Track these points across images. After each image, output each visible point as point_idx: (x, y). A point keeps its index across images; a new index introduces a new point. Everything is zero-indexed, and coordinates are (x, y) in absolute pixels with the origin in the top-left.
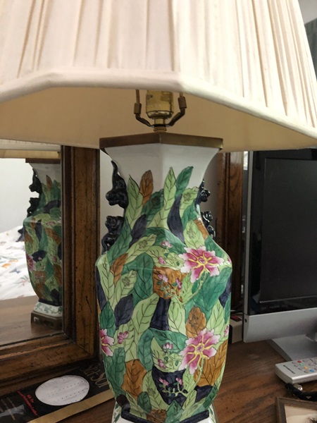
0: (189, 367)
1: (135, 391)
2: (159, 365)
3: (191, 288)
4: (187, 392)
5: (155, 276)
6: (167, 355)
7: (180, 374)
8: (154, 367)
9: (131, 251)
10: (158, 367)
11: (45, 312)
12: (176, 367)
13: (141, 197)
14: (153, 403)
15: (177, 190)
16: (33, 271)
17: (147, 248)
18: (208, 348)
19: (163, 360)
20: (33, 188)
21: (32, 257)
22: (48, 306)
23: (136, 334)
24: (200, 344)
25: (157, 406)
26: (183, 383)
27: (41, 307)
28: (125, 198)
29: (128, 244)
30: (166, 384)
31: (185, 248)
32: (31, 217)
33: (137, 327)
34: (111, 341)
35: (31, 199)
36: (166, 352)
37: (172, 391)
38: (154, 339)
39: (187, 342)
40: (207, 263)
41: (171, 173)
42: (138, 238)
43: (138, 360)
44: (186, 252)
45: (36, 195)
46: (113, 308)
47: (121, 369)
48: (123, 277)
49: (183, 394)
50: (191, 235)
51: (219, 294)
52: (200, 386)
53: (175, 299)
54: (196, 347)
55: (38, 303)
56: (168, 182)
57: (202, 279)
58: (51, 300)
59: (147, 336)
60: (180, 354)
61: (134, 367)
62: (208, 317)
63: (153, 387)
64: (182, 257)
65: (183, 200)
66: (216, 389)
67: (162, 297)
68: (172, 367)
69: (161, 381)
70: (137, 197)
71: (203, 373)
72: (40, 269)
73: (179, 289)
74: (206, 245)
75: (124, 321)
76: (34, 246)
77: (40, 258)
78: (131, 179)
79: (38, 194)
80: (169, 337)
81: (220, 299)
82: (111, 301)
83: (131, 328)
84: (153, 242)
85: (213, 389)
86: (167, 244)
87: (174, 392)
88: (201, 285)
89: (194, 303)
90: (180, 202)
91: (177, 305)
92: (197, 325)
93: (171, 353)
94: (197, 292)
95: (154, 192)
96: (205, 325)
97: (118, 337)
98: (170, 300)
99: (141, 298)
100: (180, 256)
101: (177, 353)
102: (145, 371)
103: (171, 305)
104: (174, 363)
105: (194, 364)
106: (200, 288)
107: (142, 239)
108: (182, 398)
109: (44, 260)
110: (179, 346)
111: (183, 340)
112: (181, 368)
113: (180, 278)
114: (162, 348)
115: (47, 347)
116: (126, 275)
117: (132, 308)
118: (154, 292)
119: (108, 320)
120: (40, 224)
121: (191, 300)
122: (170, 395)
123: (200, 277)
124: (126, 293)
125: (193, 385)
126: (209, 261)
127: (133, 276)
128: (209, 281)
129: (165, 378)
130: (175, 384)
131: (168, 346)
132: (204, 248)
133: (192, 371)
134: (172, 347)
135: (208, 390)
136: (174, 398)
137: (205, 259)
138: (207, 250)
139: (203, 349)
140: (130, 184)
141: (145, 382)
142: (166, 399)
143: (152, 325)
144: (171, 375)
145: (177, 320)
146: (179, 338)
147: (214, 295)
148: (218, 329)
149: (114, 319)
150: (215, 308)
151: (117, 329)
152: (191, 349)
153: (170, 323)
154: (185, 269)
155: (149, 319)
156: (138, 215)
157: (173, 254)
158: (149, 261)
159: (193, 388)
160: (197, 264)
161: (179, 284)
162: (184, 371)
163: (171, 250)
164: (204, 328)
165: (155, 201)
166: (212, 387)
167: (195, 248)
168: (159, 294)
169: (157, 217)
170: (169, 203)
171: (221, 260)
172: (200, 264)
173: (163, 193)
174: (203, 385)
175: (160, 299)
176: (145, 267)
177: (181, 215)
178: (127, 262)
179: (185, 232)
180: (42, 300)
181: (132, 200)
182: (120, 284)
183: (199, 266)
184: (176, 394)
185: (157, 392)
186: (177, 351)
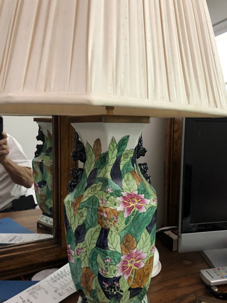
0: (124, 274)
1: (88, 288)
2: (102, 273)
3: (124, 221)
4: (123, 292)
5: (99, 212)
6: (107, 266)
7: (117, 279)
8: (99, 274)
9: (85, 194)
10: (102, 274)
11: (45, 222)
12: (114, 275)
13: (94, 156)
14: (99, 297)
15: (118, 152)
16: (38, 194)
17: (95, 192)
18: (138, 262)
19: (105, 269)
20: (38, 138)
21: (38, 185)
22: (48, 218)
23: (88, 251)
24: (132, 259)
25: (102, 300)
26: (119, 285)
27: (43, 218)
28: (84, 156)
29: (84, 188)
30: (107, 286)
31: (122, 193)
32: (37, 158)
33: (88, 246)
34: (73, 253)
35: (37, 145)
36: (107, 264)
37: (111, 291)
38: (99, 255)
39: (122, 257)
40: (137, 203)
41: (113, 140)
42: (91, 184)
43: (89, 268)
44: (122, 196)
45: (40, 143)
46: (74, 231)
47: (79, 272)
48: (79, 211)
49: (120, 293)
50: (128, 183)
51: (146, 225)
52: (133, 288)
53: (112, 229)
54: (129, 261)
55: (42, 215)
56: (111, 146)
57: (133, 215)
58: (50, 214)
59: (94, 252)
60: (117, 266)
61: (87, 272)
62: (138, 240)
63: (99, 287)
64: (119, 199)
65: (122, 158)
66: (145, 290)
67: (103, 227)
68: (111, 274)
69: (104, 283)
70: (92, 155)
71: (134, 279)
72: (42, 193)
73: (116, 222)
74: (138, 190)
75: (80, 241)
76: (39, 177)
77: (42, 186)
78: (87, 143)
79: (42, 142)
80: (108, 254)
81: (147, 228)
82: (72, 226)
83: (85, 246)
84: (100, 188)
85: (143, 290)
86: (109, 190)
87: (113, 291)
88: (132, 219)
89: (127, 232)
90: (120, 160)
91: (114, 233)
92: (130, 246)
93: (110, 265)
94: (129, 224)
95: (102, 153)
96: (135, 246)
97: (77, 251)
98: (109, 229)
99: (91, 227)
100: (118, 198)
101: (115, 265)
102: (94, 276)
103: (110, 232)
104: (113, 271)
105: (128, 273)
106: (131, 221)
107: (93, 185)
108: (119, 296)
109: (45, 187)
110: (116, 260)
111: (119, 256)
112: (117, 275)
113: (116, 215)
114: (104, 261)
115: (42, 248)
116: (81, 210)
117: (85, 233)
118: (99, 223)
119: (71, 239)
120: (42, 163)
121: (124, 229)
122: (110, 293)
123: (131, 214)
124: (81, 222)
125: (127, 287)
126: (138, 202)
127: (85, 211)
128: (138, 217)
129: (106, 282)
130: (113, 286)
131: (108, 260)
132: (136, 192)
133: (126, 278)
134: (111, 261)
135: (139, 291)
136: (113, 296)
137: (136, 200)
138: (138, 194)
139: (134, 262)
140: (87, 147)
141: (94, 283)
142: (108, 296)
143: (97, 246)
144: (111, 280)
145: (114, 242)
146: (116, 255)
147: (142, 226)
148: (145, 249)
149: (74, 239)
150: (143, 234)
151: (76, 245)
152: (125, 262)
153: (109, 245)
154: (120, 208)
155: (95, 241)
156: (92, 168)
157: (112, 197)
158: (96, 202)
159: (127, 289)
160: (130, 204)
161: (115, 219)
162: (120, 277)
163: (112, 194)
164: (135, 248)
165: (103, 160)
166: (142, 289)
167: (130, 193)
168: (101, 225)
169: (103, 170)
170: (112, 161)
171: (148, 201)
172: (132, 205)
173: (108, 154)
174: (135, 287)
175: (102, 228)
176: (93, 205)
177: (121, 168)
178: (82, 201)
179: (123, 181)
180: (44, 214)
181: (89, 158)
182: (78, 216)
183: (130, 206)
184: (115, 293)
185: (101, 290)
186: (114, 264)
